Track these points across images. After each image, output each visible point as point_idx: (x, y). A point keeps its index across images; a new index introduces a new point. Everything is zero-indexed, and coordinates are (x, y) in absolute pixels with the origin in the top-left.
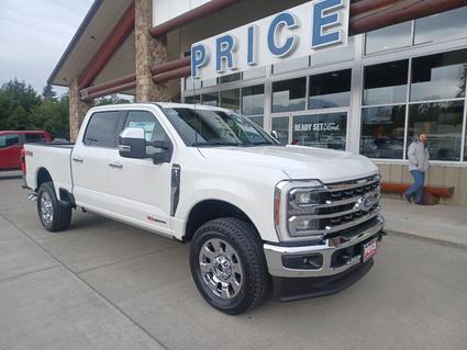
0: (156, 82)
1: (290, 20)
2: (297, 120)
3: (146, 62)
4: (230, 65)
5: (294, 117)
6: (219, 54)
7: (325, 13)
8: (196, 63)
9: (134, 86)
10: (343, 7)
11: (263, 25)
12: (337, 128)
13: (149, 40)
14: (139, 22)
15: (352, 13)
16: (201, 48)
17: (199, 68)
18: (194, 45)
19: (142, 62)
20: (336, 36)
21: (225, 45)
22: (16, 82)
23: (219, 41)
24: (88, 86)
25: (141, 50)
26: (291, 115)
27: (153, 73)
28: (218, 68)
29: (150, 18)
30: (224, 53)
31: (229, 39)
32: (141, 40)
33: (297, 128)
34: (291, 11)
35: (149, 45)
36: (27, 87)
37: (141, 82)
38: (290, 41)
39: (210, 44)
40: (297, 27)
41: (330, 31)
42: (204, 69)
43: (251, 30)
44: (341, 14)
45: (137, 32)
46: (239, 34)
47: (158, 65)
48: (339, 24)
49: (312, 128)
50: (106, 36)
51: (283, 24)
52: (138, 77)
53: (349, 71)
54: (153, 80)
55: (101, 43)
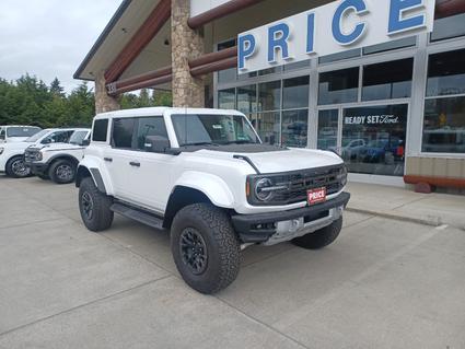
0: (193, 75)
1: (360, 5)
3: (183, 55)
4: (285, 54)
5: (345, 109)
6: (271, 43)
8: (243, 53)
9: (170, 80)
12: (395, 121)
13: (187, 31)
14: (176, 12)
16: (251, 38)
17: (248, 58)
18: (240, 35)
19: (179, 53)
20: (419, 20)
21: (278, 34)
22: (28, 78)
23: (271, 30)
24: (116, 80)
25: (178, 42)
26: (341, 107)
27: (191, 65)
28: (270, 58)
29: (188, 8)
30: (278, 43)
31: (285, 28)
32: (178, 31)
33: (348, 121)
35: (186, 37)
36: (38, 82)
37: (178, 75)
38: (359, 28)
39: (260, 34)
40: (368, 12)
41: (409, 17)
42: (251, 60)
43: (311, 17)
45: (173, 23)
47: (196, 55)
48: (423, 7)
49: (366, 120)
50: (136, 29)
51: (352, 10)
52: (174, 70)
53: (411, 60)
54: (191, 73)
55: (132, 35)
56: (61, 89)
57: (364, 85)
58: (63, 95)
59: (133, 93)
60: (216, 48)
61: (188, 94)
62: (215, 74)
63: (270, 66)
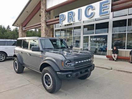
0: (47, 25)
1: (92, 7)
4: (72, 20)
6: (68, 17)
7: (104, 5)
8: (61, 20)
9: (40, 27)
10: (109, 4)
11: (83, 8)
12: (104, 40)
13: (45, 12)
14: (42, 7)
15: (112, 5)
16: (63, 15)
18: (60, 14)
19: (43, 19)
20: (107, 12)
21: (70, 14)
23: (68, 13)
24: (25, 26)
25: (42, 16)
27: (46, 23)
28: (68, 21)
29: (46, 6)
30: (70, 17)
31: (72, 13)
32: (43, 13)
33: (92, 39)
34: (92, 5)
35: (45, 14)
36: (3, 27)
37: (43, 25)
38: (92, 13)
39: (66, 14)
40: (94, 9)
41: (105, 11)
42: (63, 22)
43: (79, 10)
44: (109, 6)
45: (41, 10)
46: (76, 11)
48: (108, 9)
49: (96, 39)
50: (31, 11)
51: (90, 9)
52: (41, 24)
53: (108, 22)
54: (46, 25)
56: (10, 28)
57: (96, 29)
59: (32, 30)
60: (54, 17)
61: (45, 31)
62: (54, 25)
63: (68, 23)
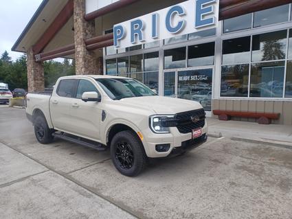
1: (180, 10)
2: (181, 74)
3: (81, 37)
4: (140, 39)
5: (178, 72)
6: (132, 31)
7: (203, 6)
8: (117, 37)
9: (74, 52)
10: (215, 2)
11: (163, 13)
12: (206, 79)
13: (83, 22)
14: (77, 10)
15: (221, 6)
16: (120, 27)
17: (119, 40)
18: (115, 26)
19: (79, 36)
20: (211, 20)
21: (136, 26)
23: (132, 23)
24: (40, 52)
25: (78, 29)
26: (176, 70)
27: (87, 44)
28: (132, 40)
29: (84, 7)
30: (136, 31)
31: (140, 22)
32: (78, 23)
33: (181, 79)
34: (181, 5)
35: (83, 26)
37: (79, 49)
38: (180, 23)
39: (126, 25)
40: (185, 15)
41: (206, 18)
42: (122, 41)
43: (154, 16)
44: (214, 7)
45: (75, 17)
46: (146, 19)
47: (89, 39)
48: (213, 13)
49: (190, 78)
50: (53, 20)
51: (176, 13)
52: (76, 46)
53: (213, 43)
54: (87, 48)
55: (49, 24)
56: (9, 58)
58: (11, 62)
60: (104, 33)
61: (85, 61)
62: (104, 48)
63: (133, 45)
